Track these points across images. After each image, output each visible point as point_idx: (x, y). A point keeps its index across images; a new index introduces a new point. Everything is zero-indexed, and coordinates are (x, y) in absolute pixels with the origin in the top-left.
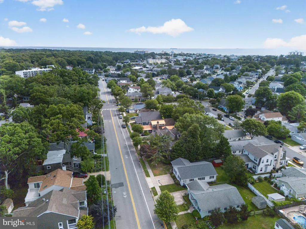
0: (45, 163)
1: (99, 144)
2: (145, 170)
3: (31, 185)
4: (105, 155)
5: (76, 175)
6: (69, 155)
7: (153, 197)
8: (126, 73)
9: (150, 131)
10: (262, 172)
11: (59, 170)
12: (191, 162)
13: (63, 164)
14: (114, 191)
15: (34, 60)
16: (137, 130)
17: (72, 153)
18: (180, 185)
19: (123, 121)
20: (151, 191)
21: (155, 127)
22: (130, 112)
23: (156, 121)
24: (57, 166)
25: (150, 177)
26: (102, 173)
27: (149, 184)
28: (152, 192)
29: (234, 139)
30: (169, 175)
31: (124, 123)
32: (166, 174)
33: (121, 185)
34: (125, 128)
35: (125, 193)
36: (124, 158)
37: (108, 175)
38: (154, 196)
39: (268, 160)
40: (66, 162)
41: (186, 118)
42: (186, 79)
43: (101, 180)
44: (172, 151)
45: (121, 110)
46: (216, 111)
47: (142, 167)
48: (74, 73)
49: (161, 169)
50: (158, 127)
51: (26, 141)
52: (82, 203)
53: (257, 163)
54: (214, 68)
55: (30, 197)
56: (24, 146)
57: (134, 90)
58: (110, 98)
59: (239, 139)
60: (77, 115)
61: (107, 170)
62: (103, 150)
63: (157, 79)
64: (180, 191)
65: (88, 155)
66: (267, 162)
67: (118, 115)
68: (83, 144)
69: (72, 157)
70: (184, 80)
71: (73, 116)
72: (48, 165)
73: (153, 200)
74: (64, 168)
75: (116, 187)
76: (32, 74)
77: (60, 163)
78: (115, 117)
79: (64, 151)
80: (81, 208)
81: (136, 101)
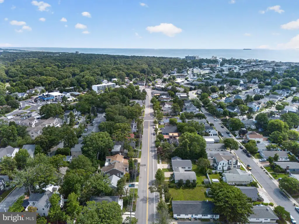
0: (113, 151)
1: (138, 144)
2: (158, 160)
3: (107, 159)
4: (140, 150)
5: (125, 158)
6: (123, 148)
8: (168, 87)
9: (168, 139)
10: (220, 170)
11: (118, 154)
12: (182, 159)
13: (120, 152)
14: (141, 167)
15: (103, 73)
16: (160, 138)
17: (124, 147)
19: (155, 131)
21: (171, 137)
22: (161, 124)
23: (172, 134)
24: (117, 153)
25: (160, 164)
26: (137, 159)
27: (158, 166)
29: (218, 150)
30: (169, 164)
31: (154, 132)
33: (145, 165)
34: (155, 135)
35: (145, 169)
36: (149, 153)
37: (139, 160)
39: (223, 163)
40: (121, 151)
41: (184, 135)
42: (216, 96)
43: (136, 161)
44: (173, 152)
45: (155, 122)
46: (223, 127)
48: (130, 90)
49: (166, 161)
50: (173, 137)
51: (107, 141)
52: (126, 169)
54: (252, 82)
55: (107, 164)
56: (106, 143)
57: (168, 106)
58: (151, 111)
59: (222, 151)
60: (127, 129)
61: (140, 157)
62: (139, 147)
63: (193, 93)
65: (131, 149)
66: (223, 164)
67: (153, 125)
68: (129, 144)
69: (124, 149)
70: (214, 96)
71: (125, 129)
72: (114, 152)
74: (120, 154)
75: (142, 166)
76: (103, 88)
77: (118, 152)
78: (151, 127)
79: (120, 146)
80: (126, 171)
81: (167, 115)
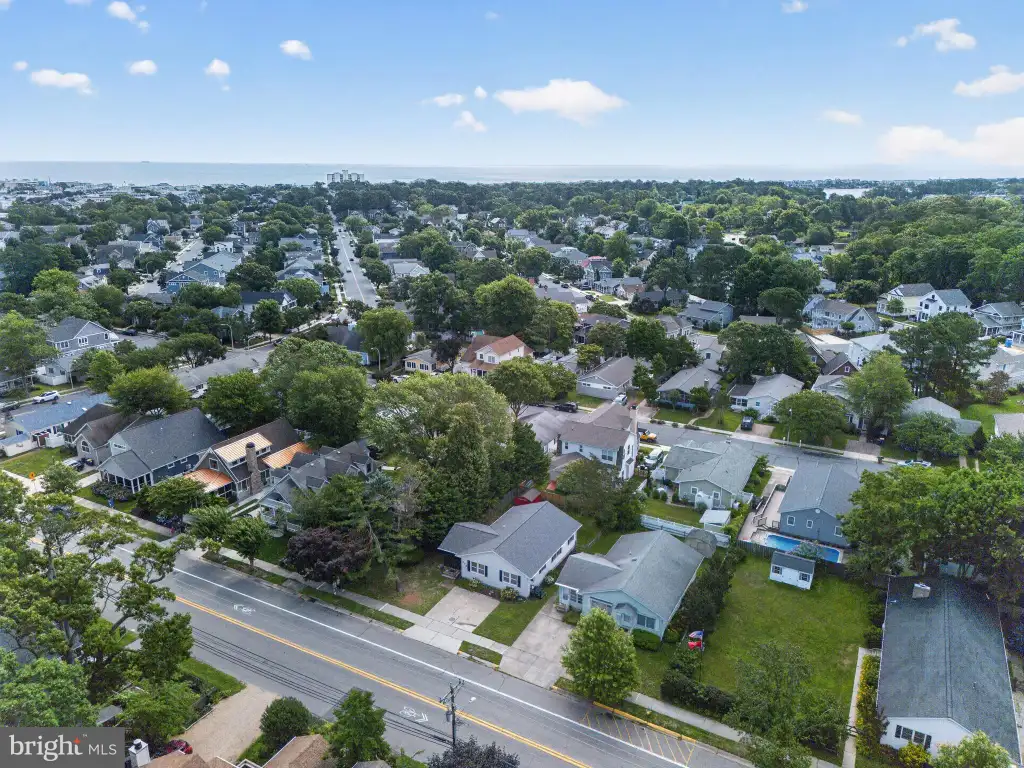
2: (370, 616)
7: (496, 669)
18: (524, 598)
20: (469, 659)
21: (241, 469)
25: (413, 624)
28: (476, 658)
30: (456, 590)
32: (445, 592)
36: (240, 617)
38: (498, 663)
47: (347, 612)
49: (415, 585)
53: (614, 463)
64: (540, 612)
70: (89, 284)
73: (505, 676)
